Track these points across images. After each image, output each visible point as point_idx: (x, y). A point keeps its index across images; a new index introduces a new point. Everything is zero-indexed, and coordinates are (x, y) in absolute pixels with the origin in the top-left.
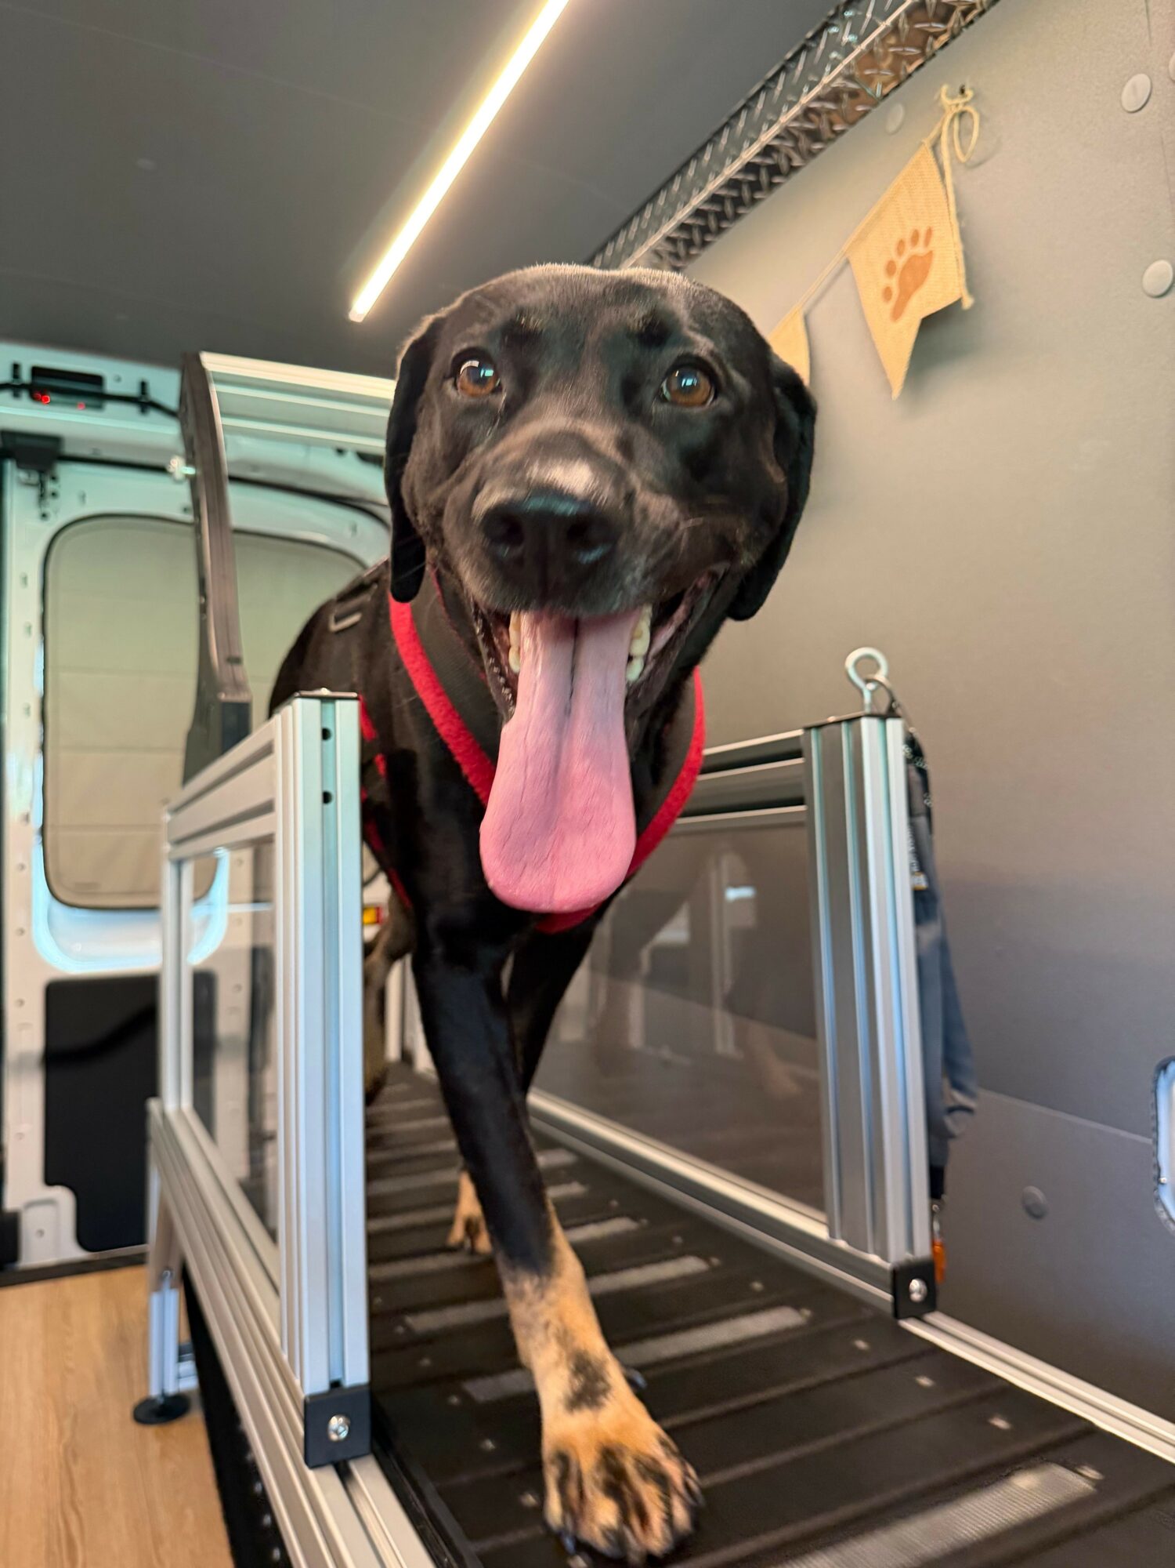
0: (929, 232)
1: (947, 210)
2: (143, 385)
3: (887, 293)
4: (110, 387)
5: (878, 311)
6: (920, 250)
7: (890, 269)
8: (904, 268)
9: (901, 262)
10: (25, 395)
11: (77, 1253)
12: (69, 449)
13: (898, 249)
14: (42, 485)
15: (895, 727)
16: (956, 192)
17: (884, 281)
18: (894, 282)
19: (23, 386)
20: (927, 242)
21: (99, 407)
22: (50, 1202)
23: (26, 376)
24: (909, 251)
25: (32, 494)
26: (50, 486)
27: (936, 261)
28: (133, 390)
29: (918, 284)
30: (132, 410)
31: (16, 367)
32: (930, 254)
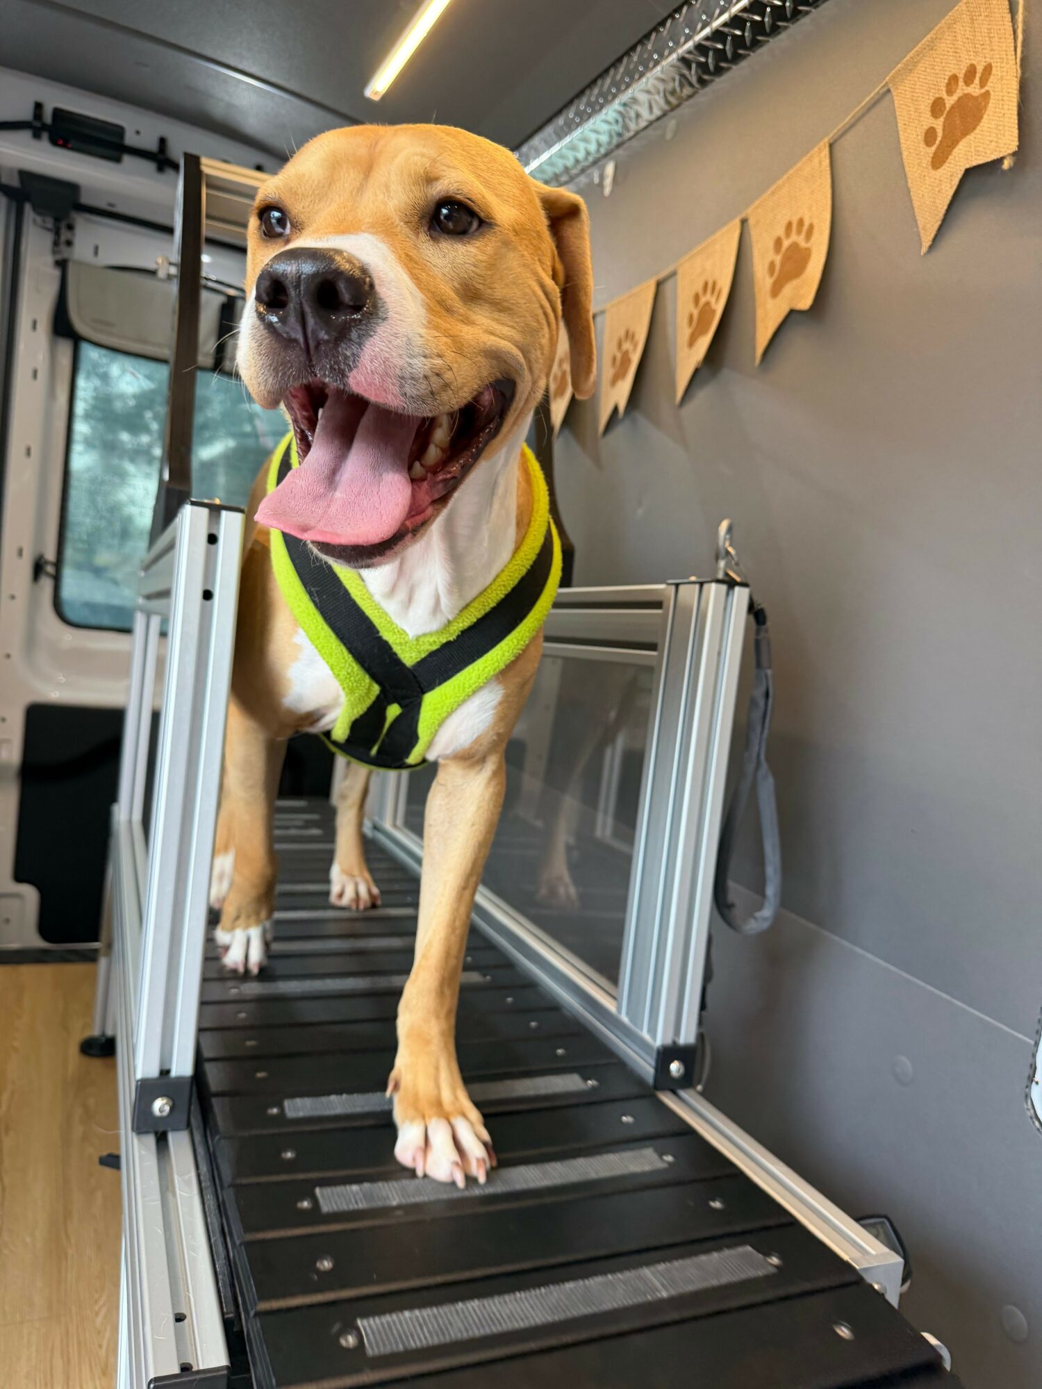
0: (988, 69)
1: (1013, 45)
2: (163, 141)
3: (930, 136)
4: (130, 139)
5: (915, 154)
6: (974, 90)
7: (937, 107)
8: (952, 108)
9: (950, 101)
10: (45, 135)
11: (38, 942)
12: (85, 199)
13: (949, 84)
14: (57, 233)
15: (741, 596)
16: (1026, 32)
17: (928, 121)
18: (939, 124)
19: (45, 127)
20: (983, 83)
21: (118, 160)
22: (18, 896)
23: (48, 117)
24: (962, 89)
25: (48, 238)
26: (65, 235)
27: (991, 105)
28: (153, 146)
29: (968, 128)
30: (150, 166)
31: (38, 106)
32: (987, 95)
